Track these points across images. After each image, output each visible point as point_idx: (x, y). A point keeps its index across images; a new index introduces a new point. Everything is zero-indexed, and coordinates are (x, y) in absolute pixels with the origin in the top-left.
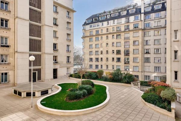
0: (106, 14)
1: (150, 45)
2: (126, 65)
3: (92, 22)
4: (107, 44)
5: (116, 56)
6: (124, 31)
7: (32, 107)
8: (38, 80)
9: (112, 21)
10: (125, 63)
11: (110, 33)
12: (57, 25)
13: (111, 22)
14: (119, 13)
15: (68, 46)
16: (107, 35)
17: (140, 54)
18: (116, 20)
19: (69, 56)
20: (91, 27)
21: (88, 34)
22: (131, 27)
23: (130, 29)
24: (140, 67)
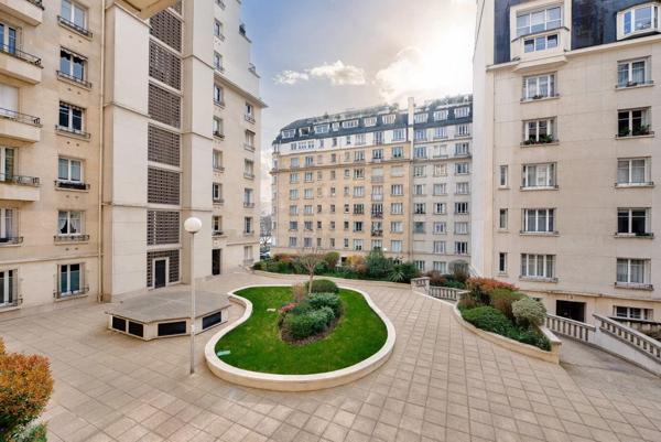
0: (328, 121)
1: (425, 196)
2: (374, 238)
3: (297, 138)
4: (333, 190)
5: (352, 219)
6: (372, 163)
7: (192, 372)
8: (171, 281)
9: (344, 138)
10: (373, 235)
11: (340, 166)
12: (221, 137)
13: (342, 140)
14: (361, 121)
15: (248, 191)
16: (333, 169)
17: (406, 214)
18: (353, 137)
19: (249, 216)
20: (293, 147)
21: (287, 165)
22: (387, 154)
23: (385, 159)
24: (405, 243)
